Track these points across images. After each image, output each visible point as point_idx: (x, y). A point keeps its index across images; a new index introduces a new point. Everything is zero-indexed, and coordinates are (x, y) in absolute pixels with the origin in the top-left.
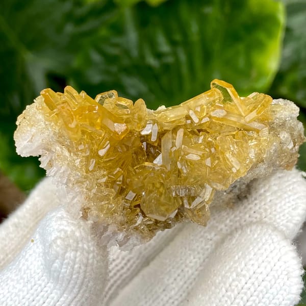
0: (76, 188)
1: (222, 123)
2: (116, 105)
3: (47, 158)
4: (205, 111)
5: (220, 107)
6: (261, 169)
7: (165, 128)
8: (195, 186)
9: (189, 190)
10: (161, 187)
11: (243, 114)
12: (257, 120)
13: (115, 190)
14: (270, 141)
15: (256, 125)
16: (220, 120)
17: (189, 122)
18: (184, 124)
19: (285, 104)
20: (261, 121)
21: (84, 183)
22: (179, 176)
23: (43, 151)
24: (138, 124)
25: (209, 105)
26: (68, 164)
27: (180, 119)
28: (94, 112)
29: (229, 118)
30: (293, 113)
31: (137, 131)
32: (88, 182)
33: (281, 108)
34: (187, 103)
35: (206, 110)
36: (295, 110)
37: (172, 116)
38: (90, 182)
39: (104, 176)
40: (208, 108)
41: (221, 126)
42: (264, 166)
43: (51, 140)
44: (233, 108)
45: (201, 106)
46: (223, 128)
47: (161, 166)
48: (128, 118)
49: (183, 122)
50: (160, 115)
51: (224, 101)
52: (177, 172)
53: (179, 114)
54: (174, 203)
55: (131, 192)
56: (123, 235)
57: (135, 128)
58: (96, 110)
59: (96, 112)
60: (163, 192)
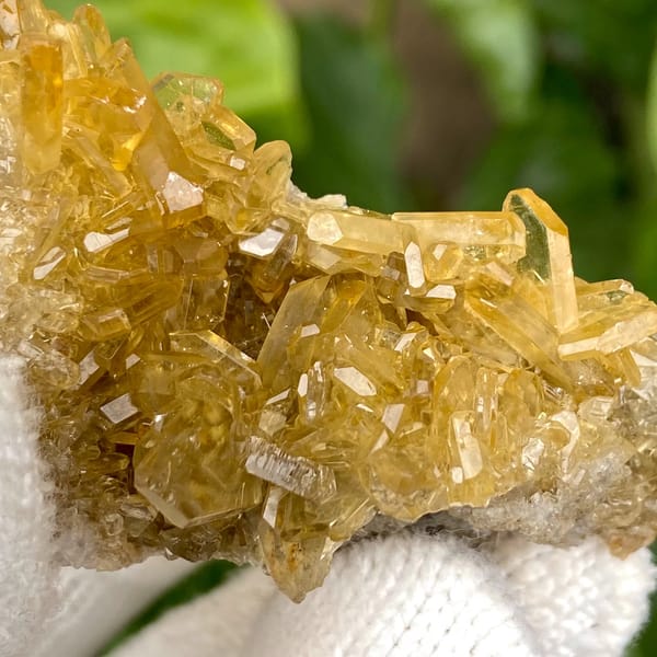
1: (487, 325)
2: (205, 125)
4: (455, 268)
8: (320, 469)
10: (219, 423)
12: (591, 364)
18: (376, 274)
22: (288, 417)
24: (242, 210)
25: (474, 254)
27: (372, 256)
28: (128, 109)
31: (229, 232)
34: (414, 218)
35: (458, 263)
40: (466, 261)
41: (481, 332)
42: (550, 508)
44: (541, 296)
45: (451, 246)
46: (483, 341)
47: (250, 365)
48: (222, 182)
49: (375, 268)
51: (523, 265)
52: (288, 404)
53: (376, 238)
54: (238, 489)
55: (125, 398)
57: (230, 219)
58: (136, 109)
59: (133, 112)
60: (218, 444)
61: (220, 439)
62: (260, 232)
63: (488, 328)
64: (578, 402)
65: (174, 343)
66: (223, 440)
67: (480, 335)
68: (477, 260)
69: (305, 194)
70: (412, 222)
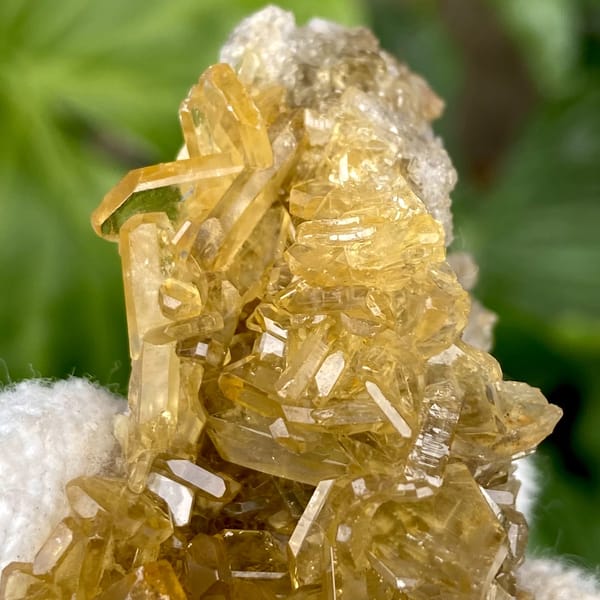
1: (240, 246)
4: (184, 286)
5: (189, 236)
6: (428, 176)
7: (194, 438)
8: (426, 400)
9: (436, 422)
10: (393, 517)
12: (272, 135)
17: (201, 349)
18: (200, 371)
19: (245, 40)
22: (373, 444)
24: (147, 523)
25: (168, 268)
27: (183, 376)
29: (236, 218)
30: (282, 28)
31: (170, 538)
33: (255, 56)
34: (136, 336)
35: (179, 283)
36: (273, 19)
37: (161, 400)
40: (175, 275)
41: (248, 253)
42: (424, 164)
44: (206, 193)
46: (258, 249)
48: (116, 554)
49: (194, 372)
50: (144, 439)
51: (173, 215)
52: (358, 444)
53: (162, 377)
57: (158, 538)
60: (415, 514)
61: (410, 513)
62: (165, 504)
63: (243, 246)
64: (309, 147)
65: (308, 581)
66: (409, 510)
67: (251, 253)
68: (173, 264)
70: (141, 337)
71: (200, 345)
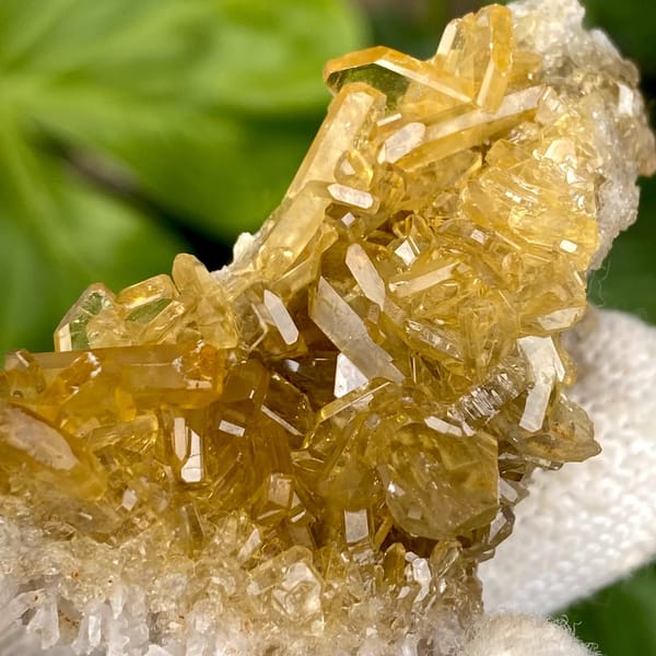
0: (199, 622)
1: (427, 163)
2: (130, 318)
3: (47, 609)
4: (365, 164)
5: (392, 127)
6: (613, 201)
7: (295, 287)
8: (501, 367)
9: (498, 388)
10: (416, 437)
11: (466, 99)
13: (302, 544)
14: (583, 116)
15: (516, 103)
16: (417, 160)
17: (348, 219)
18: (334, 238)
19: (533, 7)
20: (520, 82)
21: (210, 591)
23: (22, 600)
24: (222, 324)
25: (360, 142)
26: (124, 574)
27: (319, 231)
28: (94, 373)
29: (439, 136)
30: (570, 16)
32: (216, 580)
33: (534, 23)
35: (362, 159)
37: (291, 239)
38: (222, 576)
39: (244, 531)
40: (363, 151)
41: (430, 172)
42: (616, 191)
43: (24, 549)
44: (427, 102)
45: (345, 156)
46: (440, 174)
47: (371, 387)
49: (330, 236)
50: (259, 260)
51: (392, 102)
53: (306, 219)
54: (480, 451)
55: (348, 516)
56: (411, 648)
57: (221, 343)
58: (98, 366)
59: (99, 370)
63: (430, 165)
64: (532, 120)
65: (317, 447)
66: (434, 439)
67: (433, 173)
68: (367, 141)
69: (225, 267)
70: (306, 180)
71: (349, 214)
